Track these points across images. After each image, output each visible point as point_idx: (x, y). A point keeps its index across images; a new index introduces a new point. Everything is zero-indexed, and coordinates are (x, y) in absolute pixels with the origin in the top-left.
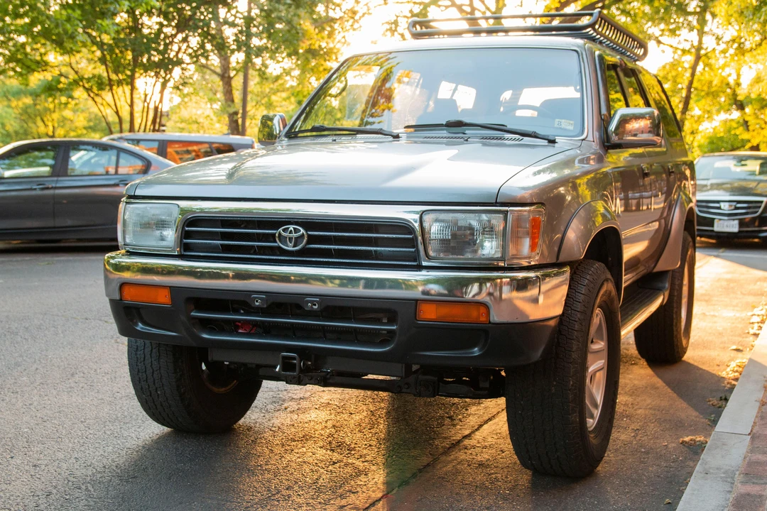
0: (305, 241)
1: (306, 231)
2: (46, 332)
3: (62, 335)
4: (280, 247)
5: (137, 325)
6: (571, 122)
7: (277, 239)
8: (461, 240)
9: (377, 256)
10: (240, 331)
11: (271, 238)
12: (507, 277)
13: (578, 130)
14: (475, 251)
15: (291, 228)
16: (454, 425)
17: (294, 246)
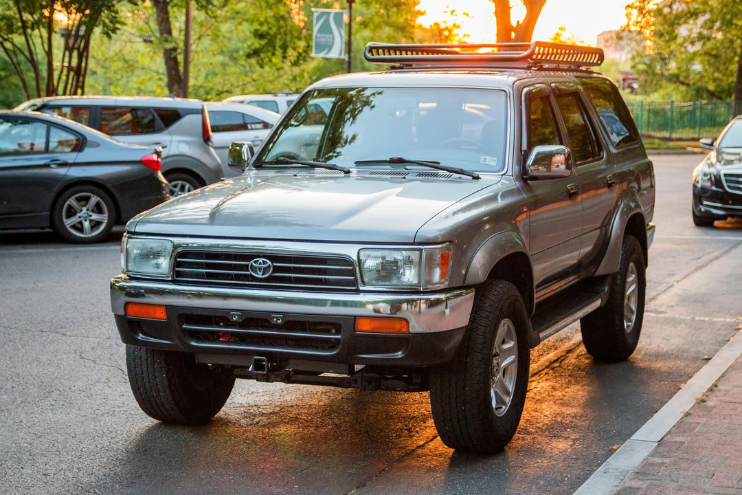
0: (271, 270)
1: (272, 263)
2: (6, 347)
3: (24, 351)
4: (251, 276)
5: (138, 335)
6: (495, 159)
7: (250, 269)
8: (388, 271)
9: (326, 282)
10: (221, 339)
11: (245, 268)
12: (423, 299)
13: (500, 166)
14: (399, 278)
15: (261, 260)
16: (411, 437)
17: (263, 274)
